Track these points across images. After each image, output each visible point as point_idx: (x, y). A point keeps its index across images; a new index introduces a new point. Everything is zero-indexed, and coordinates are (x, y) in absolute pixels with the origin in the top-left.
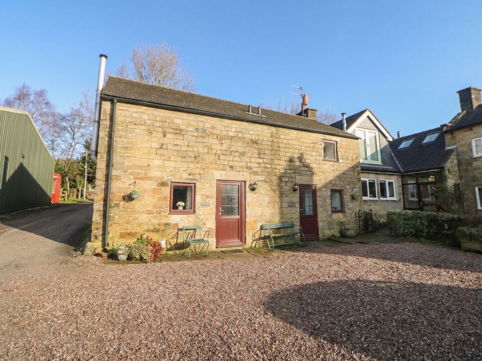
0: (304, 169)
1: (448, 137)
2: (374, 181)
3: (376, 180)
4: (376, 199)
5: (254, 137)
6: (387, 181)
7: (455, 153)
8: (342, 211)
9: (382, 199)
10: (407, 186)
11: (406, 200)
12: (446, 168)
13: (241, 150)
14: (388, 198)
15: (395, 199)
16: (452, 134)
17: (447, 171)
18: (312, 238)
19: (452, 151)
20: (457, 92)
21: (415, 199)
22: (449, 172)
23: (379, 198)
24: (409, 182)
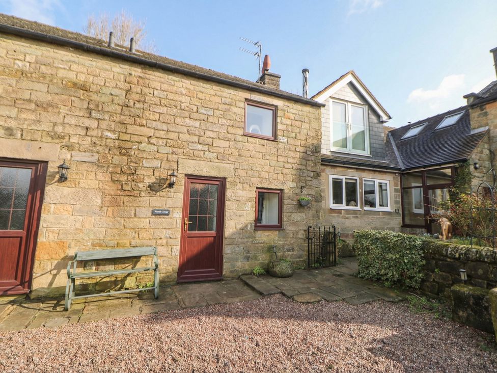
0: (200, 147)
1: (475, 114)
2: (356, 180)
3: (358, 178)
4: (358, 208)
5: (82, 78)
6: (377, 182)
7: (486, 139)
8: (279, 227)
9: (368, 208)
10: (409, 190)
11: (406, 212)
12: (471, 162)
13: (45, 98)
14: (378, 208)
15: (390, 210)
16: (482, 110)
17: (472, 168)
18: (202, 277)
19: (480, 136)
20: (491, 51)
21: (422, 211)
22: (476, 168)
23: (362, 207)
24: (413, 185)
